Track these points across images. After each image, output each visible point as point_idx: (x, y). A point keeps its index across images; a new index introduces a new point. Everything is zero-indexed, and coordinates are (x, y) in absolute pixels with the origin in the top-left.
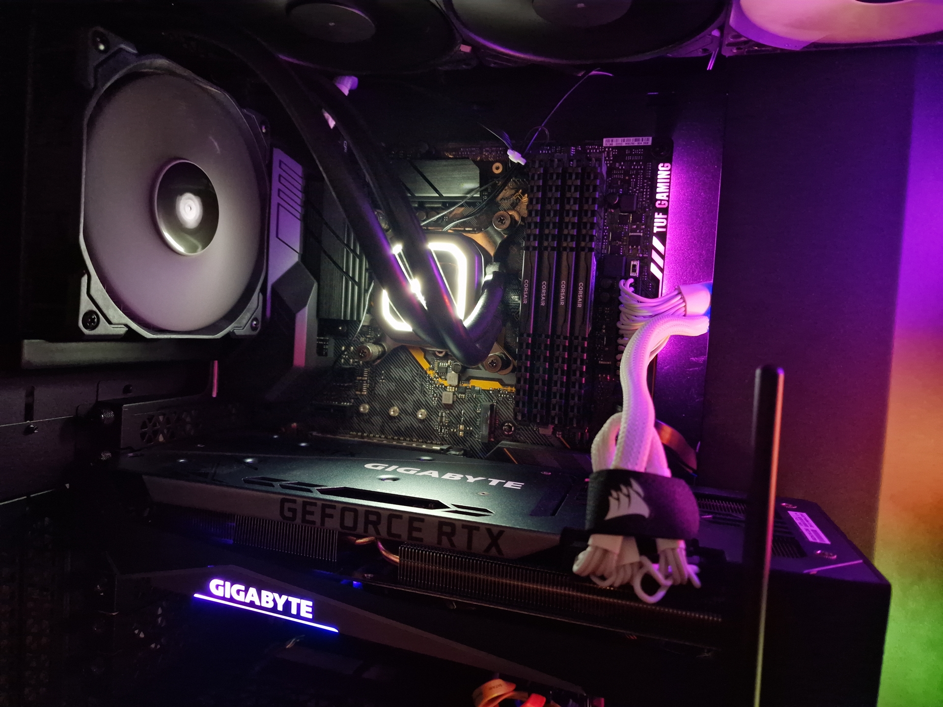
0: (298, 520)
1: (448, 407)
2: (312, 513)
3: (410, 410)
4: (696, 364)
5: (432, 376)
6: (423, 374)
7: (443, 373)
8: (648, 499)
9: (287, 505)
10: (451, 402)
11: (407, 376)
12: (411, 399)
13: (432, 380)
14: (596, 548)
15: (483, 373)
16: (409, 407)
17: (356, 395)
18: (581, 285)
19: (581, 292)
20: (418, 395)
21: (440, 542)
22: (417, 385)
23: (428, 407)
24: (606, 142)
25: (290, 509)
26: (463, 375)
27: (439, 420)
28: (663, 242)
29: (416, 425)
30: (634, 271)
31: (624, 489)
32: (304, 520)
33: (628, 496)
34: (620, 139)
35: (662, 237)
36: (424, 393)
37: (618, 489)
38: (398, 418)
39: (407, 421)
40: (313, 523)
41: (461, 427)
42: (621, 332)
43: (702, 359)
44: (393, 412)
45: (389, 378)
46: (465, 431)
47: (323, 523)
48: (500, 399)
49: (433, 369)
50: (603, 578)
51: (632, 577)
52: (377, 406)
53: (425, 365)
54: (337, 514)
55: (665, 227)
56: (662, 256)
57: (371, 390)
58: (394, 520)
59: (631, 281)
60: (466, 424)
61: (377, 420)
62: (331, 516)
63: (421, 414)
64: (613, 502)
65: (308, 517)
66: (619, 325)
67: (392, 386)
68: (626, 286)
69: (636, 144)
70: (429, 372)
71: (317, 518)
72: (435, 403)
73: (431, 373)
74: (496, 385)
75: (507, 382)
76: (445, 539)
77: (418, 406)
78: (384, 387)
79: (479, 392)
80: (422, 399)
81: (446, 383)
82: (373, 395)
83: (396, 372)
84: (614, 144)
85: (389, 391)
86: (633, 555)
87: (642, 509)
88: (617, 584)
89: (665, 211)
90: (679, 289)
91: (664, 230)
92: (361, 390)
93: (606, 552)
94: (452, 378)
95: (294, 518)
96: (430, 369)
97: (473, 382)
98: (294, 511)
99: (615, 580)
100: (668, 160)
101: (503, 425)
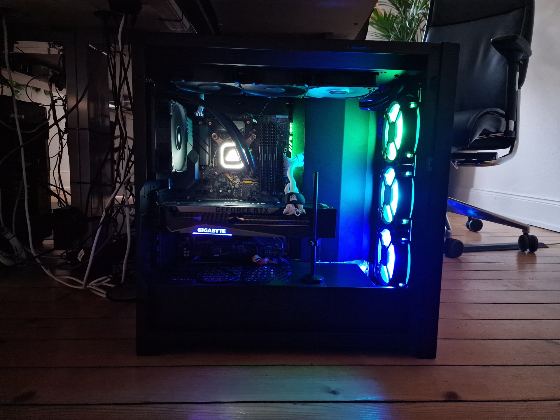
0: (221, 211)
1: (237, 189)
2: (224, 210)
3: (226, 190)
4: (301, 173)
5: (232, 180)
6: (229, 180)
7: (235, 179)
8: (297, 197)
9: (218, 209)
10: (238, 187)
11: (224, 181)
12: (226, 187)
13: (232, 181)
14: (288, 207)
15: (246, 179)
16: (225, 189)
17: (208, 187)
18: (274, 155)
19: (274, 157)
20: (228, 186)
21: (254, 212)
22: (227, 183)
23: (231, 189)
24: (277, 116)
25: (218, 210)
26: (241, 180)
27: (234, 192)
28: (292, 143)
29: (228, 194)
30: (285, 151)
31: (292, 196)
32: (222, 211)
33: (293, 197)
34: (280, 116)
35: (292, 141)
36: (230, 185)
37: (291, 196)
38: (222, 193)
39: (225, 193)
40: (225, 212)
41: (241, 194)
42: (284, 166)
43: (302, 172)
44: (221, 191)
45: (219, 182)
46: (242, 195)
47: (227, 212)
48: (252, 185)
49: (232, 178)
50: (289, 213)
51: (294, 212)
52: (215, 190)
53: (230, 177)
54: (230, 209)
55: (292, 139)
56: (292, 147)
57: (213, 185)
58: (244, 209)
59: (286, 153)
60: (242, 193)
61: (216, 194)
62: (229, 210)
63: (229, 191)
64: (291, 198)
65: (223, 211)
66: (283, 164)
67: (220, 184)
68: (285, 155)
69: (284, 117)
70: (231, 179)
71: (225, 211)
72: (233, 188)
73: (231, 180)
74: (251, 182)
75: (253, 181)
76: (256, 212)
77: (228, 189)
78: (217, 184)
79: (246, 184)
80: (229, 187)
81: (236, 182)
82: (214, 187)
83: (220, 180)
84: (279, 117)
85: (219, 185)
86: (294, 208)
87: (296, 199)
88: (291, 214)
89: (292, 135)
90: (297, 156)
91: (292, 140)
92: (210, 186)
93: (290, 207)
94: (238, 180)
95: (220, 211)
96: (231, 178)
97: (244, 181)
98: (219, 210)
99: (291, 213)
100: (292, 122)
101: (253, 192)
